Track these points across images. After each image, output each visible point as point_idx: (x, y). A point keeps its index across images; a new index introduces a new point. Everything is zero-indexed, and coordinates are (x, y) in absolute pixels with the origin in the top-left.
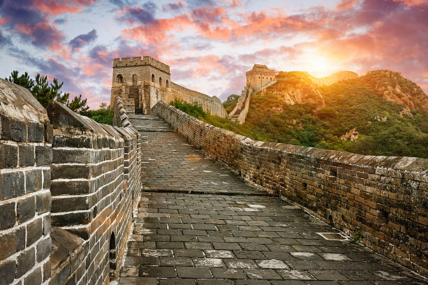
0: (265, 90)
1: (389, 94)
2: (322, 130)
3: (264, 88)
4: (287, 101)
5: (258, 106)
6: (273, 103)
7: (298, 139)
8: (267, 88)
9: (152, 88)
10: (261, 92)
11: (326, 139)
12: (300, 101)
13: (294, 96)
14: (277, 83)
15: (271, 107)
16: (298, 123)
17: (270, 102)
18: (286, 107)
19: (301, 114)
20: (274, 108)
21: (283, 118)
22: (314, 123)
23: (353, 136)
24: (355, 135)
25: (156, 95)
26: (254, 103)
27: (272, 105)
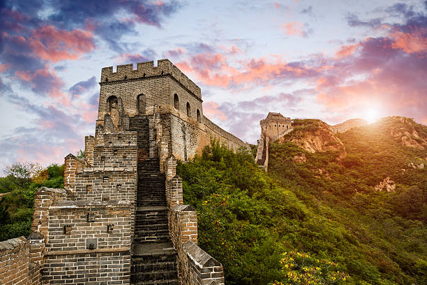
0: (283, 139)
1: (408, 140)
2: (353, 180)
3: (281, 137)
4: (308, 150)
5: (278, 156)
6: (294, 151)
7: (330, 191)
8: (284, 137)
9: (176, 119)
10: (278, 140)
11: (360, 190)
12: (320, 149)
13: (314, 144)
14: (295, 130)
15: (293, 156)
16: (324, 173)
17: (290, 151)
18: (308, 155)
19: (326, 163)
20: (296, 157)
21: (309, 167)
22: (341, 172)
23: (389, 186)
24: (391, 184)
25: (181, 134)
26: (274, 153)
27: (293, 154)
